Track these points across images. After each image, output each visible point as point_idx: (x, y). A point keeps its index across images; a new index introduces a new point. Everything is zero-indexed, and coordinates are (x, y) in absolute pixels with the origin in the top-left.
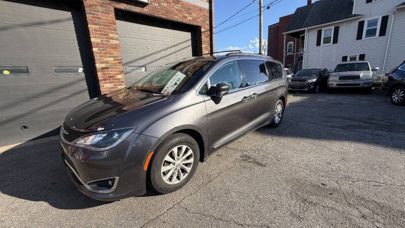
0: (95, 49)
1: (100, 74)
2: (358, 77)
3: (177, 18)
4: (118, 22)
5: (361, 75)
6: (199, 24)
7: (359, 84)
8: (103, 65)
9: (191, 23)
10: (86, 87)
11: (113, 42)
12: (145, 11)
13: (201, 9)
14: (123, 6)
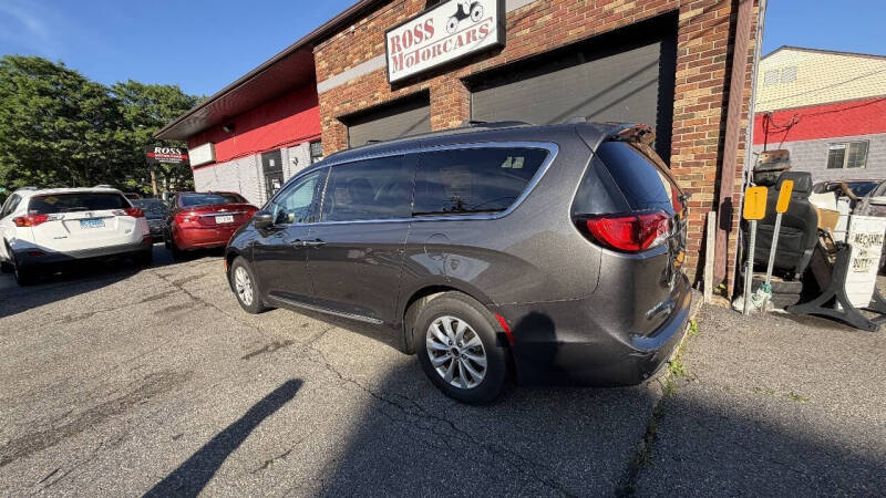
14: (468, 71)
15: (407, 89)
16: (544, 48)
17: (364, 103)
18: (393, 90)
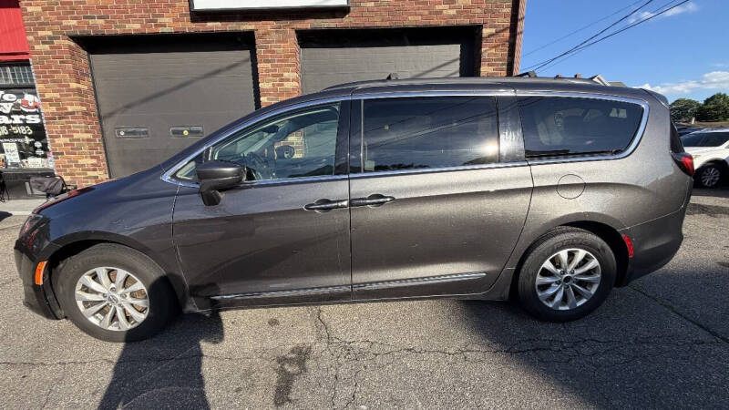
0: (262, 98)
6: (477, 21)
9: (454, 22)
11: (289, 85)
14: (308, 24)
15: (219, 24)
16: (387, 24)
17: (137, 26)
18: (193, 20)
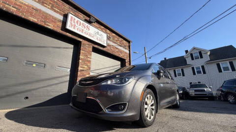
0: (80, 61)
1: (79, 73)
2: (204, 91)
3: (117, 54)
4: (93, 53)
5: (205, 90)
6: (125, 58)
7: (206, 94)
8: (82, 69)
10: (69, 79)
11: (89, 59)
12: (104, 49)
13: (126, 53)
15: (71, 35)
